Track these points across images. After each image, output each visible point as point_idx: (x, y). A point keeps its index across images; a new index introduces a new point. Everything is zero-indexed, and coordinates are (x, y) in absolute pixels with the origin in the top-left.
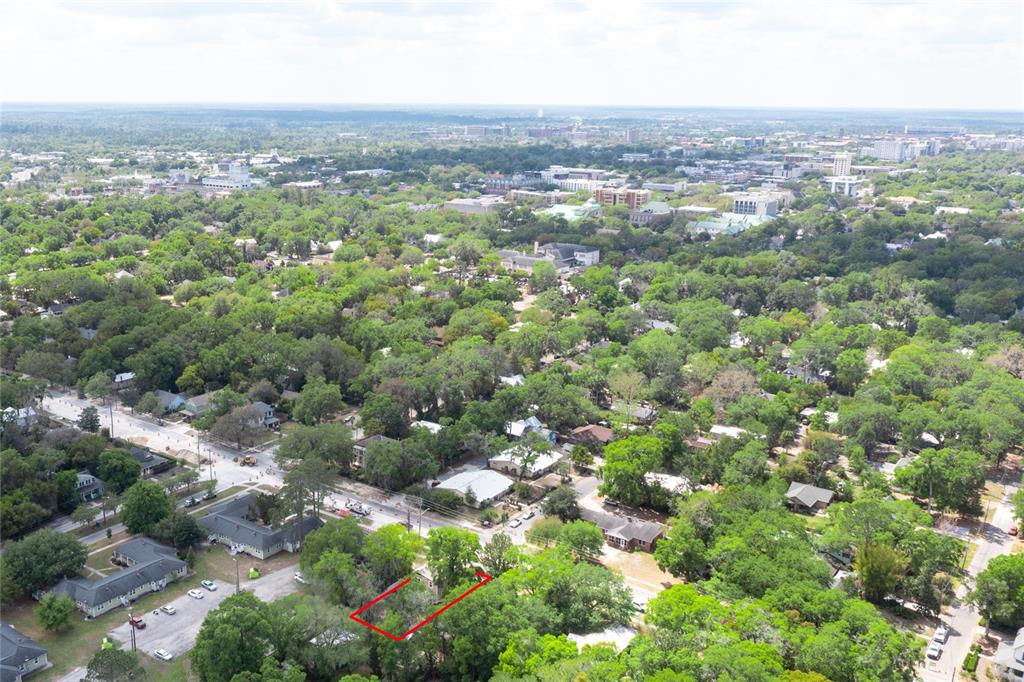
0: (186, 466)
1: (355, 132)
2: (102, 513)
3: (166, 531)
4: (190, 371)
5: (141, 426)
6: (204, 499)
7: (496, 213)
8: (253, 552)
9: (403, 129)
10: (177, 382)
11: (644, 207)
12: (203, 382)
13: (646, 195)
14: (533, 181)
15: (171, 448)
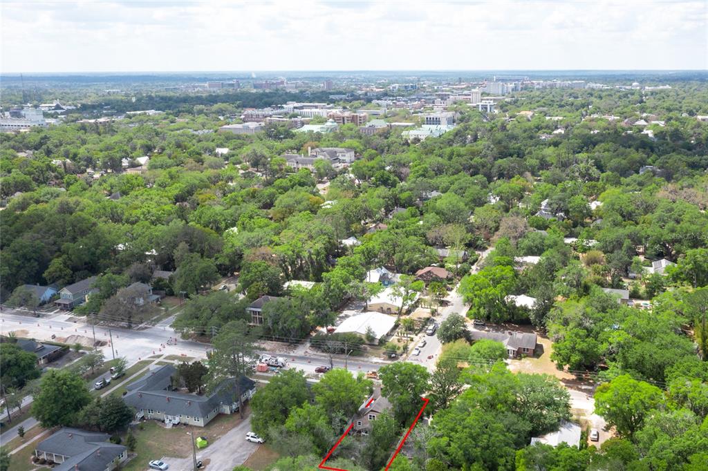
0: (81, 351)
1: (119, 88)
2: (6, 410)
3: (93, 417)
4: (56, 263)
5: (13, 320)
6: (113, 379)
7: (263, 132)
8: (191, 421)
9: (157, 86)
10: (44, 275)
11: (368, 124)
12: (71, 272)
13: (365, 116)
14: (279, 111)
15: (57, 336)
